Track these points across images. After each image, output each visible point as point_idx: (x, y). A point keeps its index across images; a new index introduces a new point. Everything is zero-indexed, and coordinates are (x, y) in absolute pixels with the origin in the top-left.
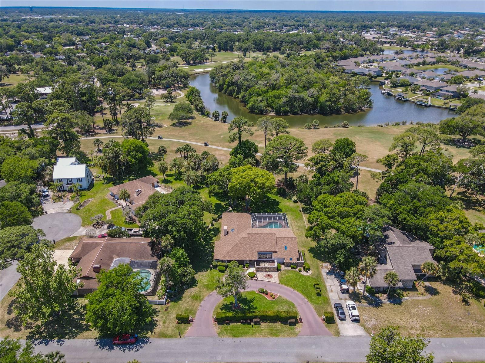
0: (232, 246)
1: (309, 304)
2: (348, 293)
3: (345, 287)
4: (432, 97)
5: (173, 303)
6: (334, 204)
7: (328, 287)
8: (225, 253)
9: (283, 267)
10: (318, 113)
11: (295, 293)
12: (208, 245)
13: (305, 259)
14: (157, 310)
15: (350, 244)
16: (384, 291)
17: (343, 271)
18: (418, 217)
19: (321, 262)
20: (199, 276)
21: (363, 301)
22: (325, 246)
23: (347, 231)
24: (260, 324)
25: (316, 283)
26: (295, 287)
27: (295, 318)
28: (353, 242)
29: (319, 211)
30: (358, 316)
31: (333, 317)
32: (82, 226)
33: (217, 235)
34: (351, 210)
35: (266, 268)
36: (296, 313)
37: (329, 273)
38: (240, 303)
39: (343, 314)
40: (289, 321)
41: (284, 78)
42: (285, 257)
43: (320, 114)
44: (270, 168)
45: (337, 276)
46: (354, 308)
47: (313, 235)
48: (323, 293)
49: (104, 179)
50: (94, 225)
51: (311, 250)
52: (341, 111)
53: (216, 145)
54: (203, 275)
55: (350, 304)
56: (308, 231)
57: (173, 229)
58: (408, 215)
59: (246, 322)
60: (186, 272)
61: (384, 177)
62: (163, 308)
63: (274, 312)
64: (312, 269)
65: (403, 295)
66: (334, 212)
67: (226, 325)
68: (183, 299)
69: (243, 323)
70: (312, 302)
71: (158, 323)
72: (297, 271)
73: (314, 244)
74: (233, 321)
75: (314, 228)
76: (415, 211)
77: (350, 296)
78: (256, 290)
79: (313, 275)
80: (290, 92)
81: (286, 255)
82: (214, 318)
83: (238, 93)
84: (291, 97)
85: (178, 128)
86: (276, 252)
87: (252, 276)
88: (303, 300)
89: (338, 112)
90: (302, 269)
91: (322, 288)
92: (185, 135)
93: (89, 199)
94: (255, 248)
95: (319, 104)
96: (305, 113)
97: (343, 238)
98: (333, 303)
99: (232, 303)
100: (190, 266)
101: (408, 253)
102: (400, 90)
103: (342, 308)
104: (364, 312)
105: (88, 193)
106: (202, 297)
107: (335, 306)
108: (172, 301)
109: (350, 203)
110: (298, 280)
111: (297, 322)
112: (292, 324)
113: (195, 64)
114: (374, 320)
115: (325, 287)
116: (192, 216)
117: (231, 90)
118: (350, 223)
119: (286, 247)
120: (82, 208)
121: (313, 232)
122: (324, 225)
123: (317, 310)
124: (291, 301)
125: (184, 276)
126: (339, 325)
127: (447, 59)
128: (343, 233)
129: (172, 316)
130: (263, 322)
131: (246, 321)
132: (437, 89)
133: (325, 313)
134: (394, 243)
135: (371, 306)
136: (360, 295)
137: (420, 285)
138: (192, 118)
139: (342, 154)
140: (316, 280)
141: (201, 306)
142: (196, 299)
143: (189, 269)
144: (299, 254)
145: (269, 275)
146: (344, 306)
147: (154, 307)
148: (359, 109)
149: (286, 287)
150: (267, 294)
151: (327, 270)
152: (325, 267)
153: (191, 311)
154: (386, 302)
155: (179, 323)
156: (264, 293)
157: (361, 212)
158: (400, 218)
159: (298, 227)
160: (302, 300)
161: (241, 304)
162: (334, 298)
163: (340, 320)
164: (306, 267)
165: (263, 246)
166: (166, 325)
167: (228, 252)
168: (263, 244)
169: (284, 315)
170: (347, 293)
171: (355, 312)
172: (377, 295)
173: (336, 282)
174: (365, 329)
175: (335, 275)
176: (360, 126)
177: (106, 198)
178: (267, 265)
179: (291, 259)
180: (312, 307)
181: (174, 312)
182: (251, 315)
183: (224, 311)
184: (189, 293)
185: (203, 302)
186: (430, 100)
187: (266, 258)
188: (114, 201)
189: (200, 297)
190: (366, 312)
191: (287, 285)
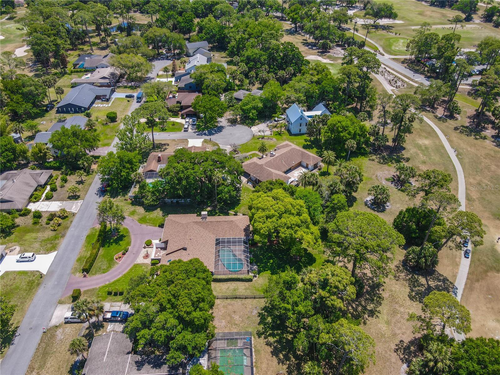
1: (101, 285)
11: (119, 275)
21: (87, 331)
38: (117, 237)
48: (110, 297)
70: (103, 287)
78: (130, 247)
88: (108, 280)
114: (62, 338)
124: (110, 271)
149: (129, 268)
150: (124, 254)
174: (57, 327)
180: (97, 287)
190: (73, 331)
191: (131, 269)
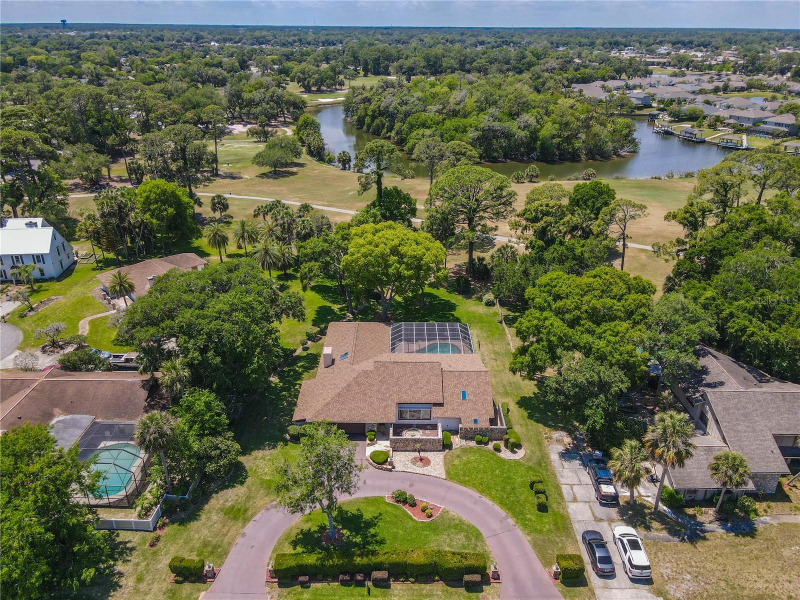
0: (338, 391)
1: (519, 531)
2: (617, 505)
3: (607, 489)
4: (748, 135)
5: (176, 526)
6: (578, 290)
7: (565, 490)
8: (319, 407)
9: (456, 440)
10: (537, 160)
11: (483, 502)
12: (288, 390)
13: (508, 422)
14: (128, 545)
15: (620, 382)
16: (708, 500)
17: (600, 450)
18: (774, 325)
19: (547, 429)
20: (255, 459)
21: (655, 525)
22: (557, 389)
23: (611, 352)
24: (388, 587)
25: (534, 479)
26: (484, 489)
27: (481, 570)
28: (625, 379)
29: (542, 309)
30: (648, 568)
31: (582, 570)
32: (19, 349)
33: (312, 368)
34: (618, 305)
35: (417, 441)
36: (483, 556)
37: (567, 455)
38: (343, 528)
39: (607, 560)
40: (467, 578)
41: (475, 98)
42: (461, 415)
43: (542, 161)
44: (437, 234)
45: (587, 461)
46: (635, 545)
47: (528, 366)
48: (553, 505)
49: (98, 262)
50: (43, 348)
51: (523, 403)
52: (580, 157)
53: (337, 207)
54: (263, 458)
55: (624, 535)
56: (515, 356)
57: (190, 345)
58: (751, 321)
59: (351, 580)
60: (217, 448)
61: (682, 251)
62: (144, 540)
63: (425, 554)
64: (525, 444)
65: (755, 511)
66: (577, 308)
67: (298, 588)
68: (203, 517)
69: (344, 583)
70: (525, 526)
71: (123, 582)
72: (489, 451)
73: (529, 388)
74: (319, 577)
75: (531, 349)
76: (765, 313)
77: (623, 512)
78: (387, 495)
79: (529, 460)
80: (484, 120)
81: (464, 412)
82: (270, 568)
83: (390, 129)
84: (487, 128)
85: (271, 180)
86: (441, 405)
87: (381, 461)
89: (574, 157)
90: (502, 444)
91: (551, 491)
92: (282, 190)
93: (53, 297)
94: (391, 395)
95: (539, 142)
96: (512, 159)
97: (602, 368)
98: (579, 529)
99: (322, 528)
100: (230, 434)
101: (761, 406)
102: (687, 125)
103: (603, 545)
104: (659, 554)
105: (56, 285)
106: (250, 513)
107: (583, 538)
108: (173, 522)
109: (615, 290)
110: (493, 472)
111: (486, 581)
112: (474, 587)
113: (319, 91)
114: (689, 577)
115: (558, 488)
116: (239, 316)
117: (378, 125)
118: (618, 333)
119: (464, 393)
120: (31, 314)
121: (527, 358)
122: (553, 338)
123: (540, 548)
124: (473, 523)
125: (210, 458)
126: (598, 592)
127: (766, 83)
128: (602, 358)
129: (164, 561)
130: (396, 580)
131: (353, 576)
132: (757, 122)
133: (560, 558)
134: (722, 384)
135: (676, 539)
136: (647, 511)
137: (794, 486)
138: (301, 165)
139: (588, 211)
140: (534, 470)
141: (244, 535)
142: (236, 518)
143: (227, 442)
144: (496, 412)
145: (421, 460)
146: (608, 538)
147: (123, 536)
148: (615, 154)
149: (461, 487)
150: (413, 505)
151: (561, 448)
152: (558, 441)
153: (216, 547)
154: (715, 526)
155: (177, 582)
156: (405, 502)
157: (643, 310)
158: (732, 327)
159: (495, 353)
160: (501, 521)
161: (345, 531)
162: (580, 518)
163: (601, 576)
164: (512, 440)
165: (409, 389)
166: (143, 586)
167: (328, 404)
168: (411, 386)
169: (453, 563)
170: (613, 506)
171: (640, 558)
172: (690, 511)
173: (586, 477)
175: (581, 460)
176: (617, 178)
177: (90, 295)
178: (419, 435)
179: (476, 421)
180: (526, 539)
181: (172, 549)
182: (365, 560)
183: (299, 549)
184: (221, 502)
185: (250, 525)
186: (745, 140)
187: (419, 419)
188: (106, 301)
189: (246, 511)
190: (665, 555)
191: (464, 483)
